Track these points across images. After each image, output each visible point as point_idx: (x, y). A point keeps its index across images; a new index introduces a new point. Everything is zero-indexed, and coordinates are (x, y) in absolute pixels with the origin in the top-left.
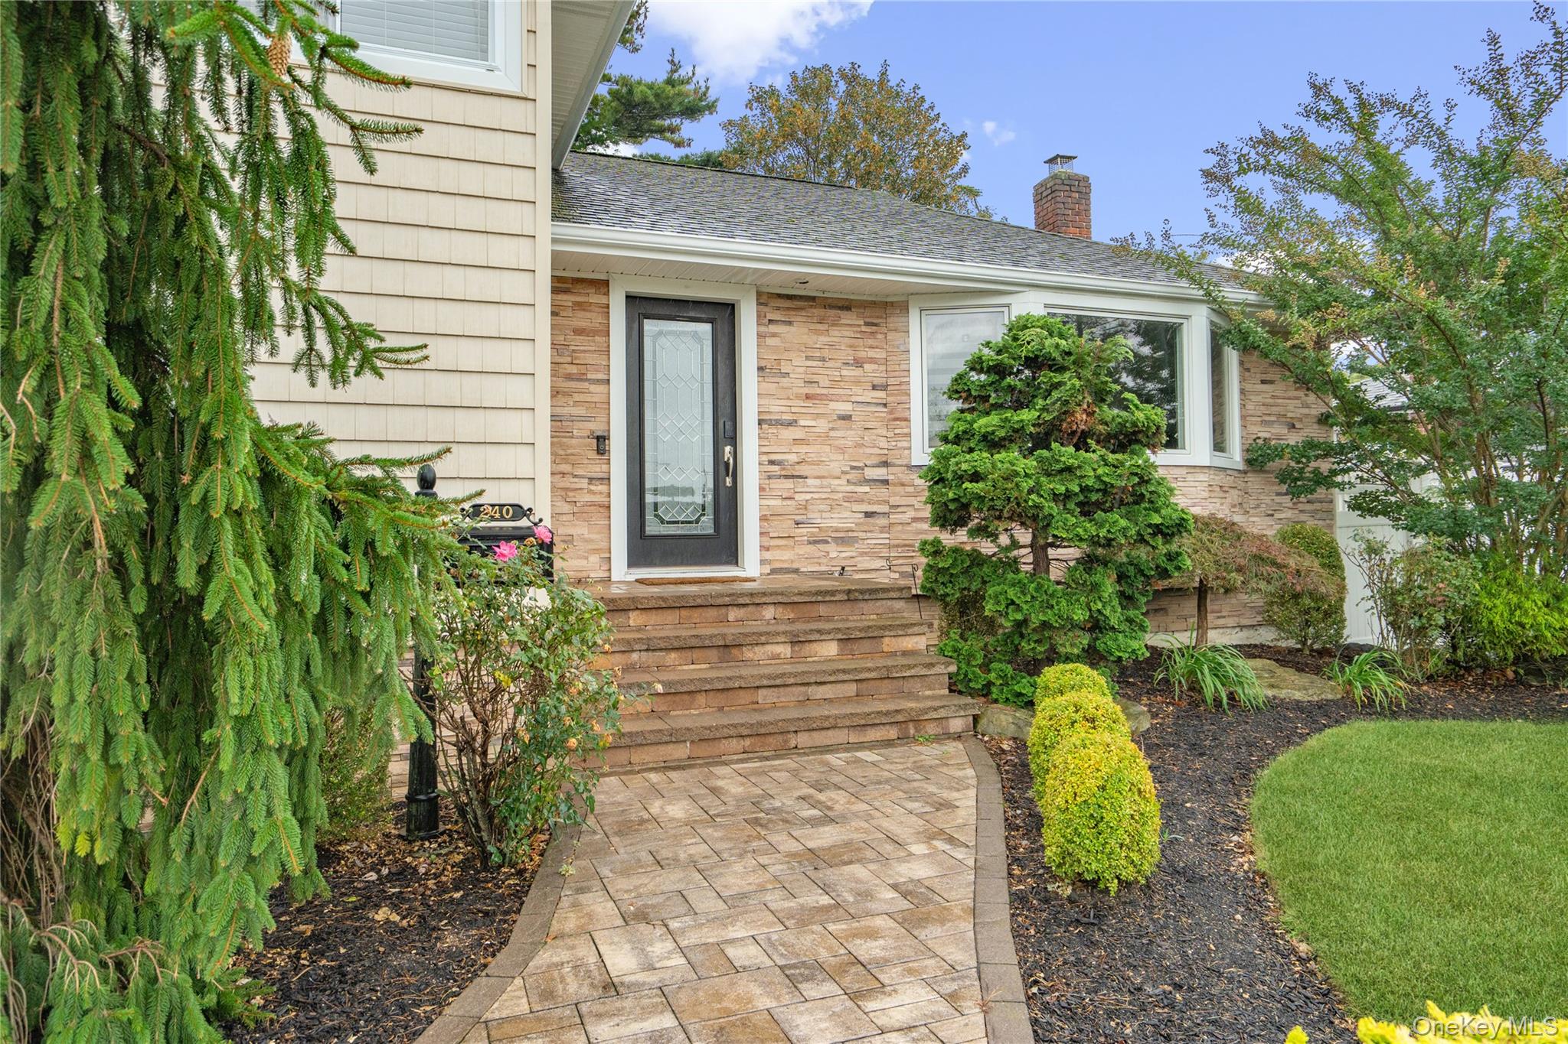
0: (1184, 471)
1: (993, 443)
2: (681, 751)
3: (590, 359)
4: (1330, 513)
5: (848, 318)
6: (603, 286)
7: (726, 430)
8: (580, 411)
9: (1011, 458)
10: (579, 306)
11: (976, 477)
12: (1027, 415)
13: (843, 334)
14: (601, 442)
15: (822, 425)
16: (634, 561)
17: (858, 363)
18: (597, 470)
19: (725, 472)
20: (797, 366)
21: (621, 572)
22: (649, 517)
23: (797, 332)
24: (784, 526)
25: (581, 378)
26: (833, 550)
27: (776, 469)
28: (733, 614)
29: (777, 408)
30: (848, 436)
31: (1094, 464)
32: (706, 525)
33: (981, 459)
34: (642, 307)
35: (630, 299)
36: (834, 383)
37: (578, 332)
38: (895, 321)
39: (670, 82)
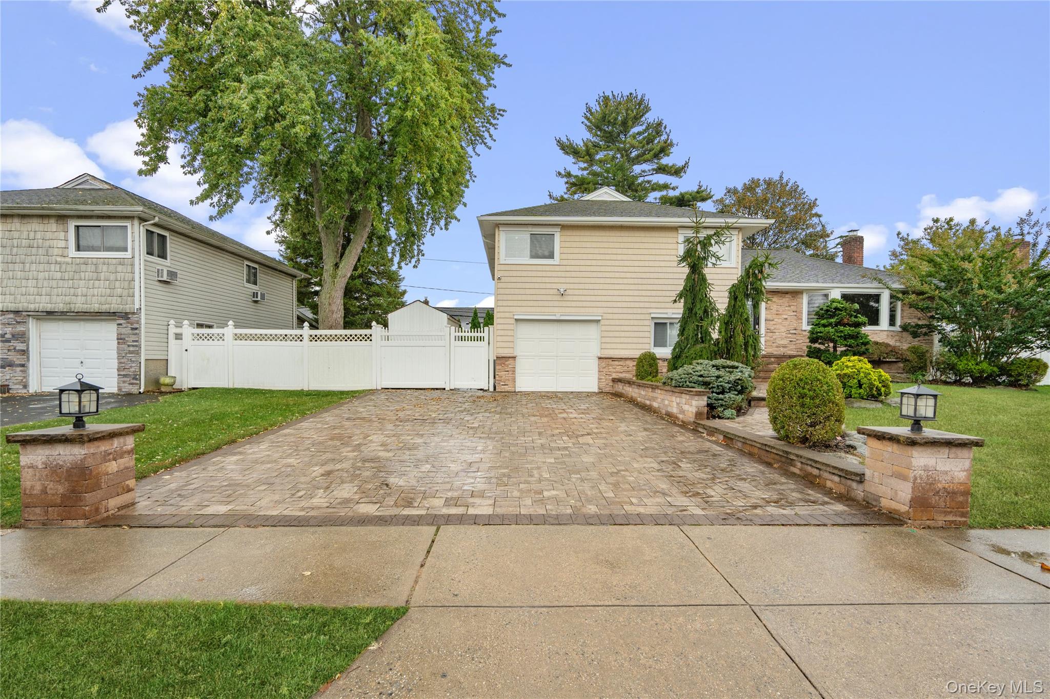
0: (879, 331)
1: (824, 326)
2: (761, 380)
4: (932, 343)
5: (787, 296)
7: (757, 322)
9: (829, 329)
11: (821, 332)
12: (833, 320)
13: (786, 300)
15: (780, 321)
17: (790, 306)
20: (775, 307)
24: (770, 343)
26: (782, 349)
27: (769, 330)
29: (769, 317)
30: (785, 323)
31: (848, 330)
33: (822, 329)
36: (783, 311)
38: (800, 296)
39: (698, 192)
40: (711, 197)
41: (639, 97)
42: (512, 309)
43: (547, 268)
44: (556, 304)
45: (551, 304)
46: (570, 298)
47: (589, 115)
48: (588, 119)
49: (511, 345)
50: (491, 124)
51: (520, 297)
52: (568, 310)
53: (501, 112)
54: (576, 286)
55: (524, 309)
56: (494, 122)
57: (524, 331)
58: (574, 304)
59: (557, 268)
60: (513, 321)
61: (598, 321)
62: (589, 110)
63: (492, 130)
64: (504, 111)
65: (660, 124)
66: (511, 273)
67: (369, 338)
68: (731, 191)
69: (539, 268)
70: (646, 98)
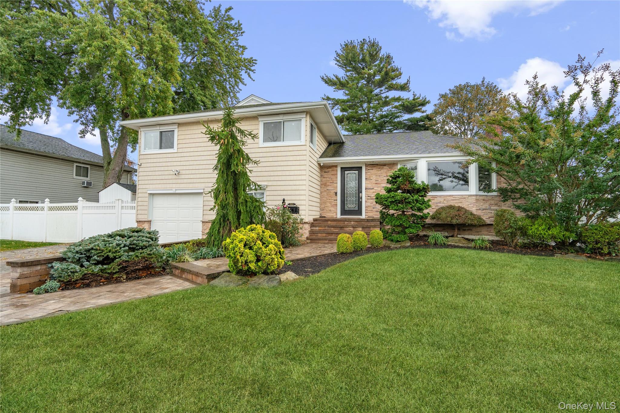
0: (468, 196)
2: (327, 242)
3: (334, 179)
5: (385, 167)
6: (336, 166)
7: (360, 191)
8: (333, 188)
10: (333, 170)
14: (336, 193)
15: (380, 189)
16: (341, 215)
18: (335, 199)
19: (359, 198)
20: (374, 178)
21: (339, 216)
22: (346, 207)
23: (374, 171)
25: (333, 183)
27: (367, 198)
28: (346, 223)
29: (369, 186)
32: (357, 209)
34: (343, 169)
35: (342, 168)
36: (382, 181)
37: (332, 175)
39: (414, 100)
40: (428, 102)
41: (372, 41)
42: (147, 186)
43: (169, 155)
44: (174, 181)
45: (171, 181)
46: (183, 177)
47: (338, 58)
48: (338, 61)
49: (146, 212)
50: (250, 70)
51: (152, 178)
52: (182, 185)
53: (254, 61)
54: (187, 168)
55: (154, 186)
56: (252, 68)
57: (158, 202)
58: (185, 181)
59: (176, 155)
60: (147, 195)
61: (201, 193)
62: (338, 55)
63: (251, 73)
64: (255, 60)
65: (388, 57)
66: (149, 161)
67: (76, 208)
68: (443, 96)
69: (165, 156)
70: (376, 41)
